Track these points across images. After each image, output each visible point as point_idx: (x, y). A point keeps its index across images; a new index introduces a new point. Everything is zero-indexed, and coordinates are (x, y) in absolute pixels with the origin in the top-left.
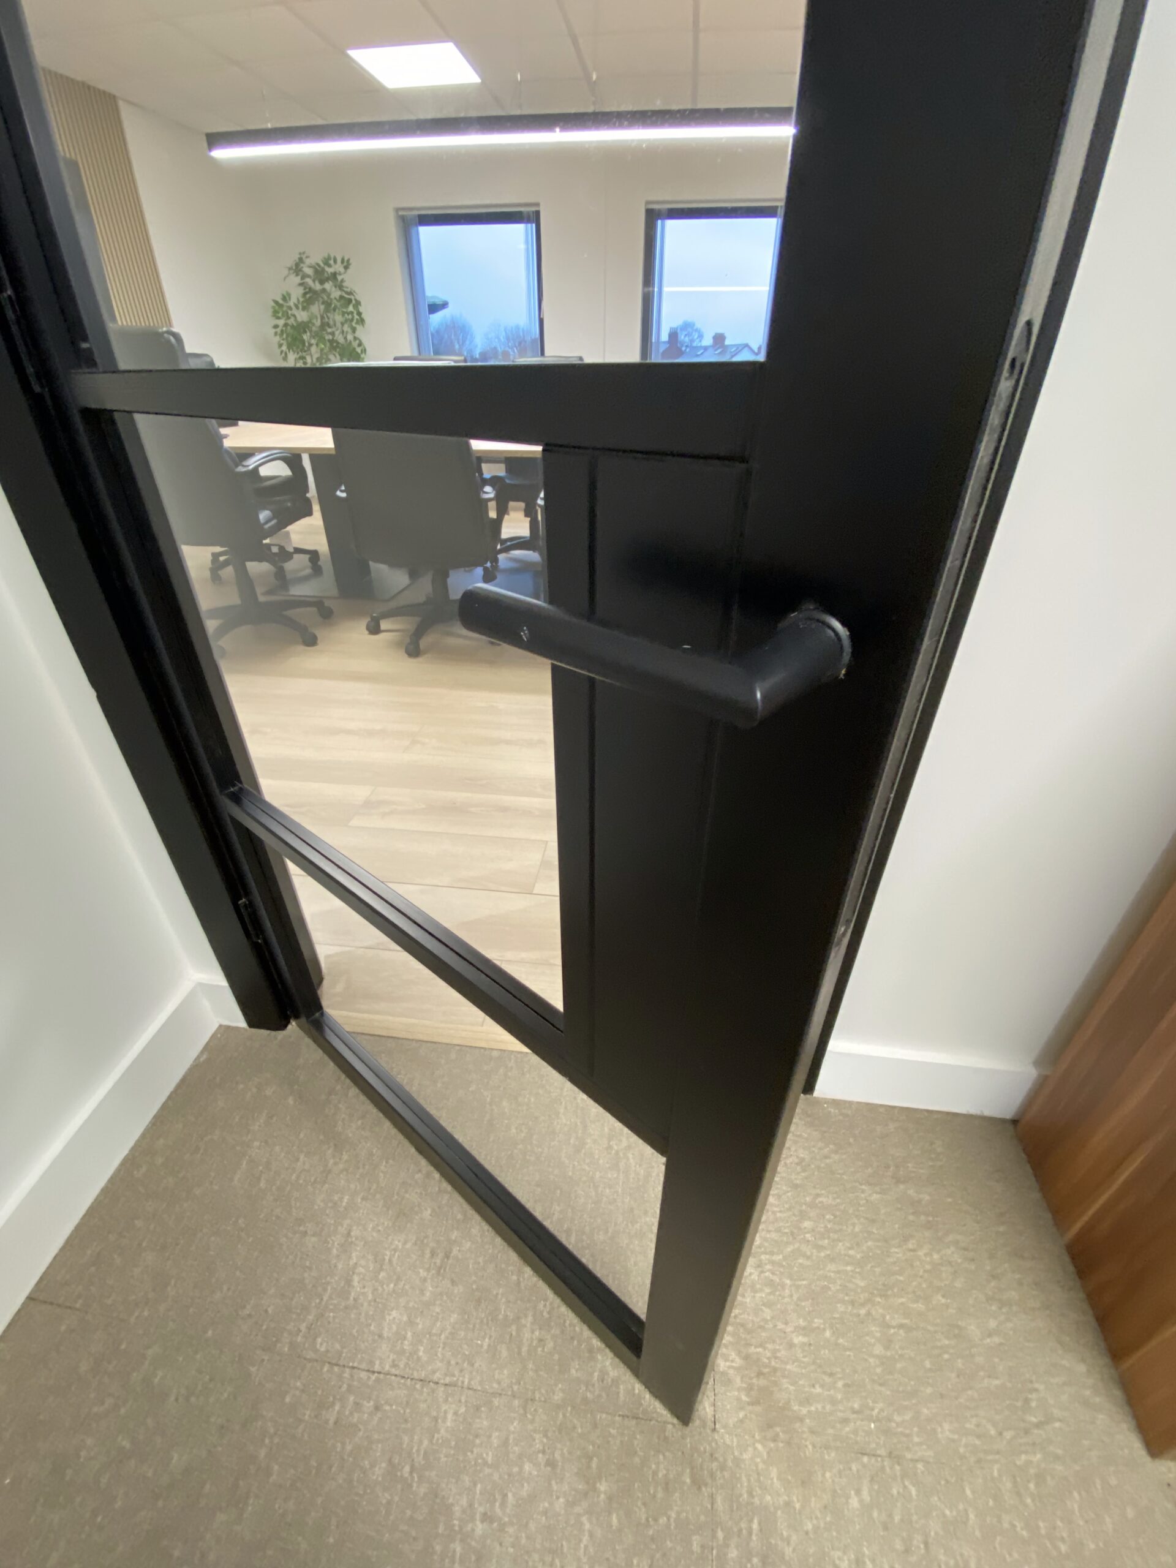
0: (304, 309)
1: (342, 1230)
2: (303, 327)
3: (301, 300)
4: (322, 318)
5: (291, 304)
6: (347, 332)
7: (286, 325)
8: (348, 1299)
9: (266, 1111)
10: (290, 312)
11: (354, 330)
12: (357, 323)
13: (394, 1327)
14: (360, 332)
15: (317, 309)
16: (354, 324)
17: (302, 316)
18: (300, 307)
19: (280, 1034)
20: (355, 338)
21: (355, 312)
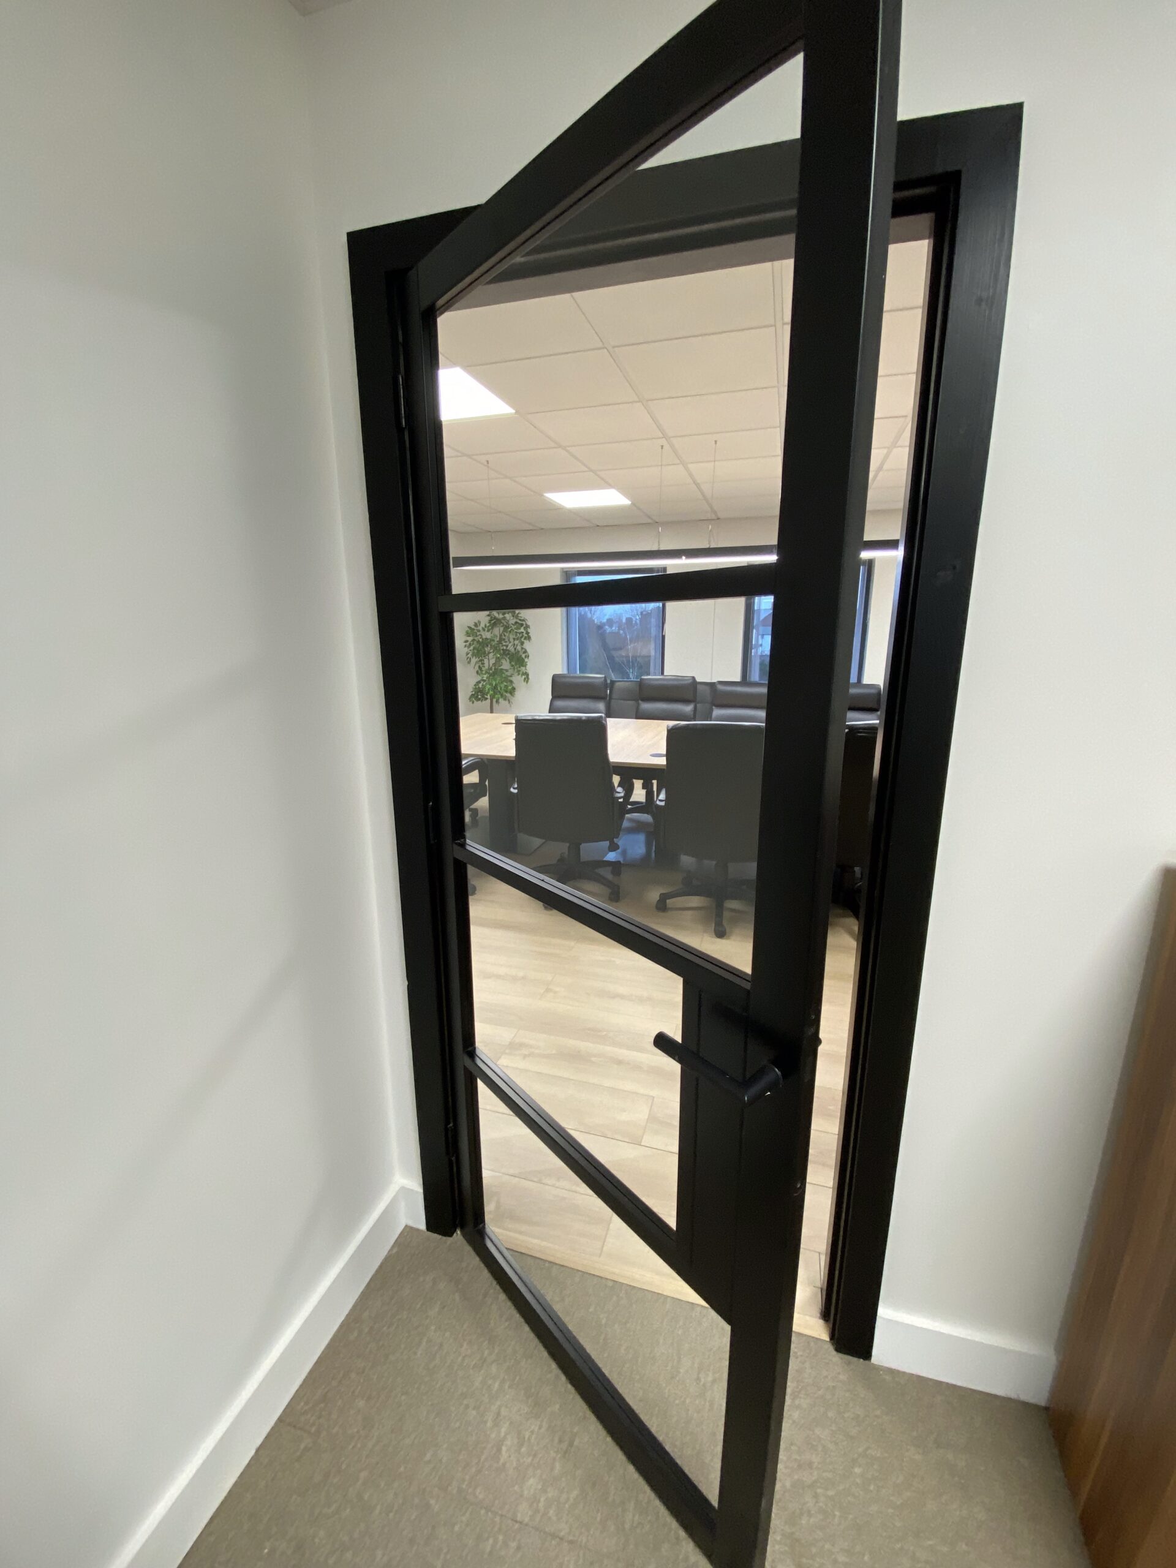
0: (488, 631)
1: (494, 1408)
2: (485, 643)
3: (488, 625)
4: (501, 635)
5: (480, 628)
6: (517, 645)
7: (474, 640)
8: (498, 1462)
9: (439, 1303)
10: (478, 633)
11: (522, 643)
12: (525, 639)
13: (532, 1491)
14: (527, 645)
15: (497, 631)
16: (522, 640)
17: (487, 635)
18: (486, 629)
19: (449, 1240)
20: (522, 648)
21: (525, 632)
